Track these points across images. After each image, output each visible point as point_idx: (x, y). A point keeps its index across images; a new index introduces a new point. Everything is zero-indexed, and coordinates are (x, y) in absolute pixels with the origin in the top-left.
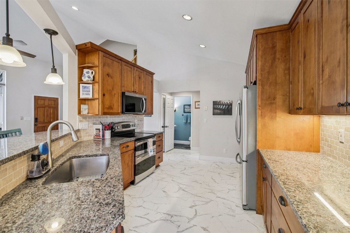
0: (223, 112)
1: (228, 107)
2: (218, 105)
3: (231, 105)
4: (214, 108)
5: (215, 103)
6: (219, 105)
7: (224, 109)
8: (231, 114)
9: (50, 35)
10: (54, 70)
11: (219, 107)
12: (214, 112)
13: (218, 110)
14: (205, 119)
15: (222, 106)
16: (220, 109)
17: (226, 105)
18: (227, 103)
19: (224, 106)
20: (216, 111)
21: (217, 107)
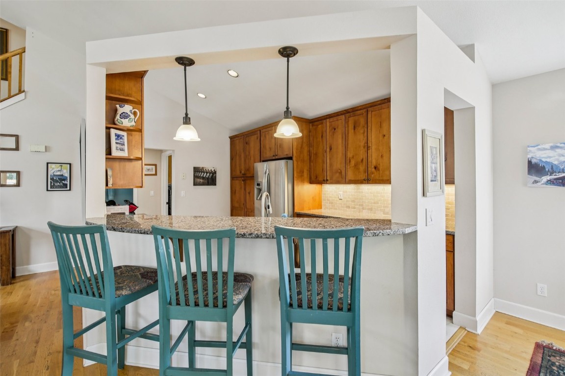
0: (206, 181)
1: (212, 176)
2: (200, 173)
3: (215, 172)
4: (195, 177)
5: (196, 170)
6: (202, 172)
7: (208, 178)
8: (215, 185)
9: (183, 67)
10: (187, 120)
11: (202, 176)
12: (196, 181)
13: (200, 179)
14: (182, 192)
15: (205, 174)
16: (203, 178)
17: (210, 173)
18: (211, 170)
19: (208, 174)
20: (198, 180)
21: (200, 175)
